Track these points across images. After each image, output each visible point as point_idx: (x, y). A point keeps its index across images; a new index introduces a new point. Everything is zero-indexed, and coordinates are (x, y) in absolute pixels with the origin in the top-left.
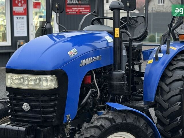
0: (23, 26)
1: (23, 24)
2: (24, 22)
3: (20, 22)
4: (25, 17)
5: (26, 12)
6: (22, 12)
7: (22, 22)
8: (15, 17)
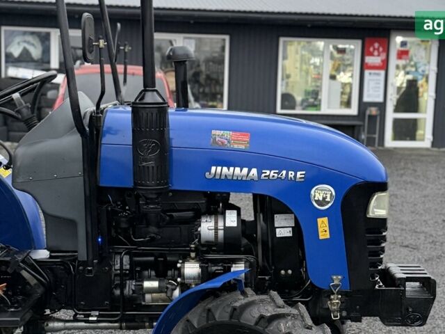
0: (378, 86)
1: (379, 83)
2: (379, 80)
3: (373, 80)
4: (383, 72)
5: (385, 66)
6: (377, 65)
7: (377, 80)
8: (367, 72)
